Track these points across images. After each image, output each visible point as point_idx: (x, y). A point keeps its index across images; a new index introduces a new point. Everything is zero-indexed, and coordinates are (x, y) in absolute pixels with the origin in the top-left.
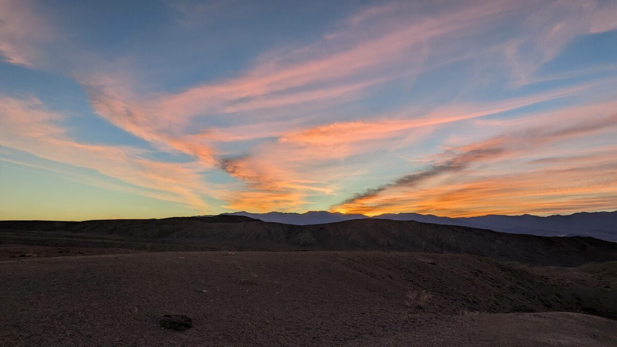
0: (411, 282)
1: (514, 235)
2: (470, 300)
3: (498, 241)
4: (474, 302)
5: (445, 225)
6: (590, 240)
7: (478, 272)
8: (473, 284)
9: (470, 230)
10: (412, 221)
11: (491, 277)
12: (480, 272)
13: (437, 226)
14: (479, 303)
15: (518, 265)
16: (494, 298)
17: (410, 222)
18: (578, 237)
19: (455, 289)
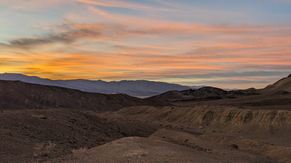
0: (28, 136)
1: (92, 93)
2: (72, 141)
3: (82, 98)
4: (74, 142)
5: (47, 86)
6: (125, 96)
7: (74, 121)
8: (73, 130)
9: (65, 89)
10: (18, 81)
11: (81, 123)
12: (75, 120)
13: (40, 86)
14: (77, 142)
15: (92, 113)
16: (85, 137)
17: (16, 82)
18: (121, 94)
19: (62, 135)
